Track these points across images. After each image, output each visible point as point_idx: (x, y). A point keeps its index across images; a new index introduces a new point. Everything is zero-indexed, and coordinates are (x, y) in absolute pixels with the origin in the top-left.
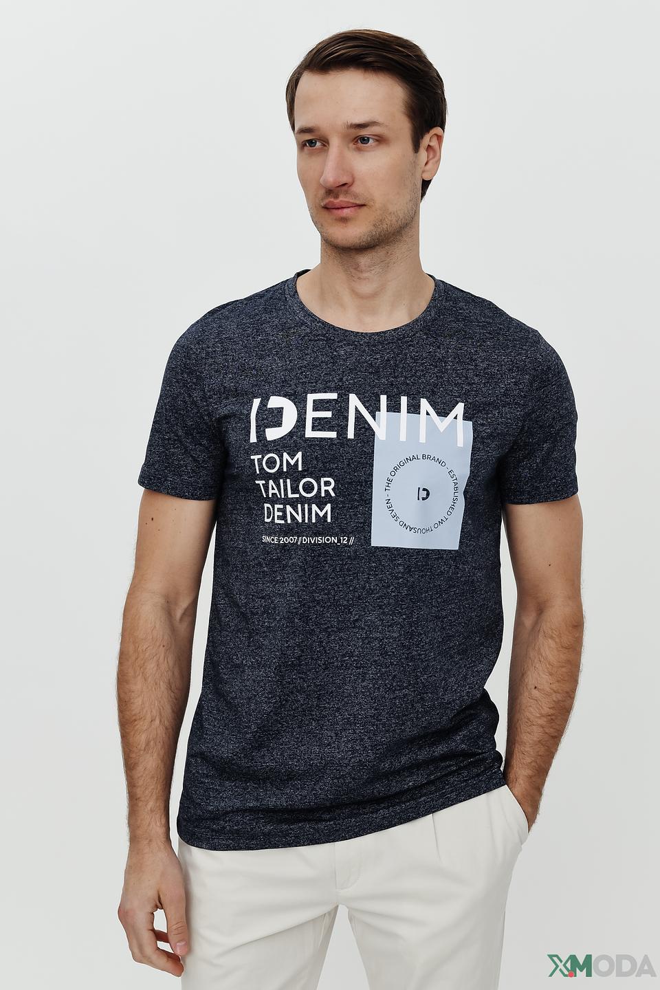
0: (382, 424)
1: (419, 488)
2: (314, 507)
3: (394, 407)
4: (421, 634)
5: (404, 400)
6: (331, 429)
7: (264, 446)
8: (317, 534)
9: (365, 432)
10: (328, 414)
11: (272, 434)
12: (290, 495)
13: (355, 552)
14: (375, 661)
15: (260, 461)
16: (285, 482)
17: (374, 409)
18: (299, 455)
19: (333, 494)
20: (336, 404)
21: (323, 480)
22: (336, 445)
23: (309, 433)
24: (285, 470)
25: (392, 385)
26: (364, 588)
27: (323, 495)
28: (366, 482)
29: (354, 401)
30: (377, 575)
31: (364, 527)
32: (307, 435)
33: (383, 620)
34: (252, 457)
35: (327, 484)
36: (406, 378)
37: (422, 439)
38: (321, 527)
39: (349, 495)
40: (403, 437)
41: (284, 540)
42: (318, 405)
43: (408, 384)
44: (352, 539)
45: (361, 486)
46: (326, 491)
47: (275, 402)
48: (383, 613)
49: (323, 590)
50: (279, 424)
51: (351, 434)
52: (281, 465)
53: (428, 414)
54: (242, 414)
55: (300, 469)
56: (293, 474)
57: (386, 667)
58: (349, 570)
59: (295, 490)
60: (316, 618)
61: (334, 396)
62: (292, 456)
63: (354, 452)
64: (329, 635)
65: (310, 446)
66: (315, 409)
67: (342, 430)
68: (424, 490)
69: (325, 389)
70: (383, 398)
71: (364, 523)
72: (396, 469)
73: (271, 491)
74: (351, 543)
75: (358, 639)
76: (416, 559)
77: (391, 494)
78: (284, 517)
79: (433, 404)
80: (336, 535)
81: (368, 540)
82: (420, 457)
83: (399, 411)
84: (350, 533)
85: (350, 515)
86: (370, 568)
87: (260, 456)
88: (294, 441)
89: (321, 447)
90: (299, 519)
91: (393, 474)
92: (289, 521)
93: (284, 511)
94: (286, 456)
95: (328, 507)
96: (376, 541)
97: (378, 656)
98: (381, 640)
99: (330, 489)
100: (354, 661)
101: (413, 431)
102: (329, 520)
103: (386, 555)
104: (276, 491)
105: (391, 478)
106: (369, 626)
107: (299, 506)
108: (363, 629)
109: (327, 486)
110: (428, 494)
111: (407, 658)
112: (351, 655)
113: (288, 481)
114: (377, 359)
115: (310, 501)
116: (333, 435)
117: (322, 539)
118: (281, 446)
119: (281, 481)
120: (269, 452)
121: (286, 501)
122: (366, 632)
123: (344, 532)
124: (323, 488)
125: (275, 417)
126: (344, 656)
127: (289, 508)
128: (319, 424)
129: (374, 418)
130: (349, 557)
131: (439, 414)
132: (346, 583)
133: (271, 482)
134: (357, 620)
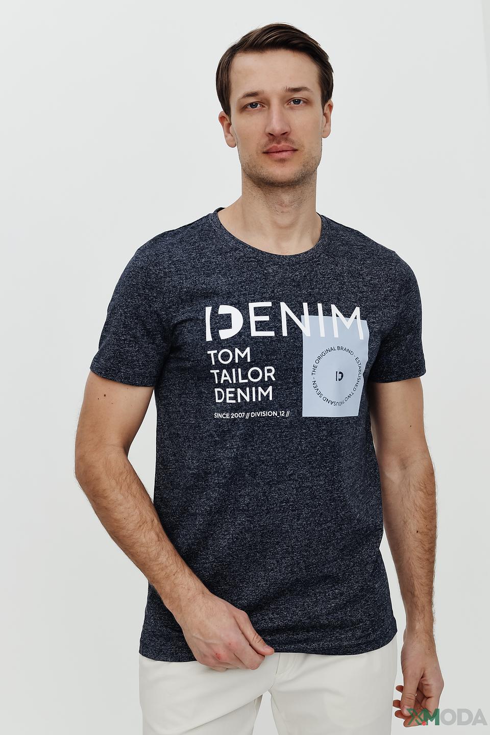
0: (306, 324)
1: (337, 372)
2: (260, 389)
3: (313, 312)
4: (341, 481)
5: (320, 306)
6: (270, 329)
7: (218, 343)
8: (262, 409)
9: (294, 331)
10: (266, 318)
11: (224, 334)
12: (241, 381)
13: (291, 422)
14: (307, 504)
15: (216, 355)
16: (237, 371)
17: (299, 314)
18: (248, 350)
19: (274, 379)
20: (271, 310)
21: (266, 368)
22: (275, 341)
23: (254, 333)
24: (237, 361)
25: (311, 295)
26: (297, 449)
27: (266, 379)
28: (298, 368)
29: (284, 308)
30: (307, 439)
31: (297, 403)
32: (252, 335)
33: (312, 472)
34: (209, 352)
35: (269, 371)
36: (319, 289)
37: (336, 335)
38: (264, 404)
39: (285, 379)
40: (323, 334)
41: (234, 416)
42: (258, 311)
43: (321, 294)
44: (288, 413)
45: (294, 371)
46: (269, 377)
47: (224, 309)
48: (312, 467)
49: (267, 452)
50: (230, 327)
51: (285, 333)
52: (234, 357)
53: (337, 316)
54: (198, 319)
55: (249, 360)
56: (243, 364)
57: (316, 508)
58: (286, 436)
59: (245, 377)
60: (262, 474)
61: (269, 304)
62: (242, 351)
63: (288, 346)
64: (271, 486)
65: (255, 343)
66: (256, 314)
67: (278, 330)
68: (340, 373)
69: (262, 299)
70: (305, 305)
71: (297, 399)
72: (319, 358)
73: (223, 378)
74: (287, 415)
75: (293, 488)
76: (336, 425)
77: (316, 377)
78: (235, 398)
79: (340, 309)
80: (276, 410)
81: (300, 413)
82: (336, 348)
83: (317, 315)
84: (287, 408)
85: (286, 395)
86: (302, 434)
87: (216, 352)
88: (242, 339)
89: (264, 344)
90: (248, 399)
91: (317, 361)
92: (239, 401)
93: (235, 393)
94: (237, 351)
95: (270, 388)
96: (306, 413)
97: (309, 500)
98: (311, 488)
99: (271, 375)
100: (290, 505)
101: (329, 329)
102: (271, 398)
103: (313, 423)
104: (228, 378)
105: (316, 365)
106: (301, 478)
107: (248, 389)
108: (296, 481)
109: (269, 373)
110: (342, 376)
111: (330, 500)
112: (287, 501)
113: (239, 370)
114: (297, 275)
115: (256, 385)
116: (272, 334)
117: (265, 413)
118: (232, 343)
119: (234, 370)
120: (223, 348)
121: (237, 385)
122: (299, 483)
123: (282, 407)
124: (267, 374)
125: (226, 322)
126: (282, 502)
127: (239, 391)
128: (260, 326)
129: (300, 320)
130: (286, 427)
131: (345, 316)
132: (284, 447)
133: (224, 371)
134: (291, 475)
